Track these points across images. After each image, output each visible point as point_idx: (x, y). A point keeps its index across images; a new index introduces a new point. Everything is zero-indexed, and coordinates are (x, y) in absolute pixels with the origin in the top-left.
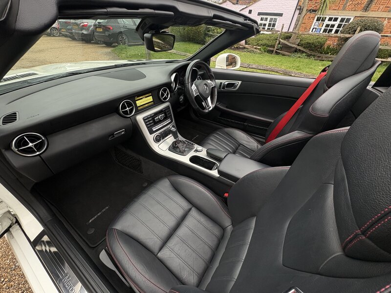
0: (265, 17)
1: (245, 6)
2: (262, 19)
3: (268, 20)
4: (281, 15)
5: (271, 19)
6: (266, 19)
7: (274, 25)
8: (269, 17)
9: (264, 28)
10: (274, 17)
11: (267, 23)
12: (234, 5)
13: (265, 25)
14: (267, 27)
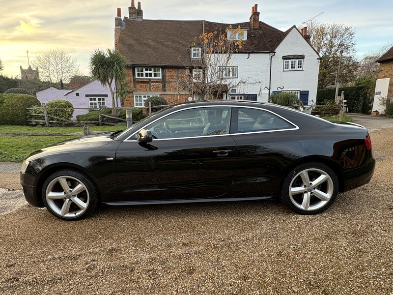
0: (93, 98)
1: (71, 91)
2: (91, 99)
3: (97, 99)
4: (106, 96)
5: (99, 99)
6: (95, 99)
7: (104, 103)
8: (97, 98)
9: (96, 107)
10: (101, 98)
11: (97, 101)
12: (59, 90)
13: (95, 104)
14: (98, 106)
